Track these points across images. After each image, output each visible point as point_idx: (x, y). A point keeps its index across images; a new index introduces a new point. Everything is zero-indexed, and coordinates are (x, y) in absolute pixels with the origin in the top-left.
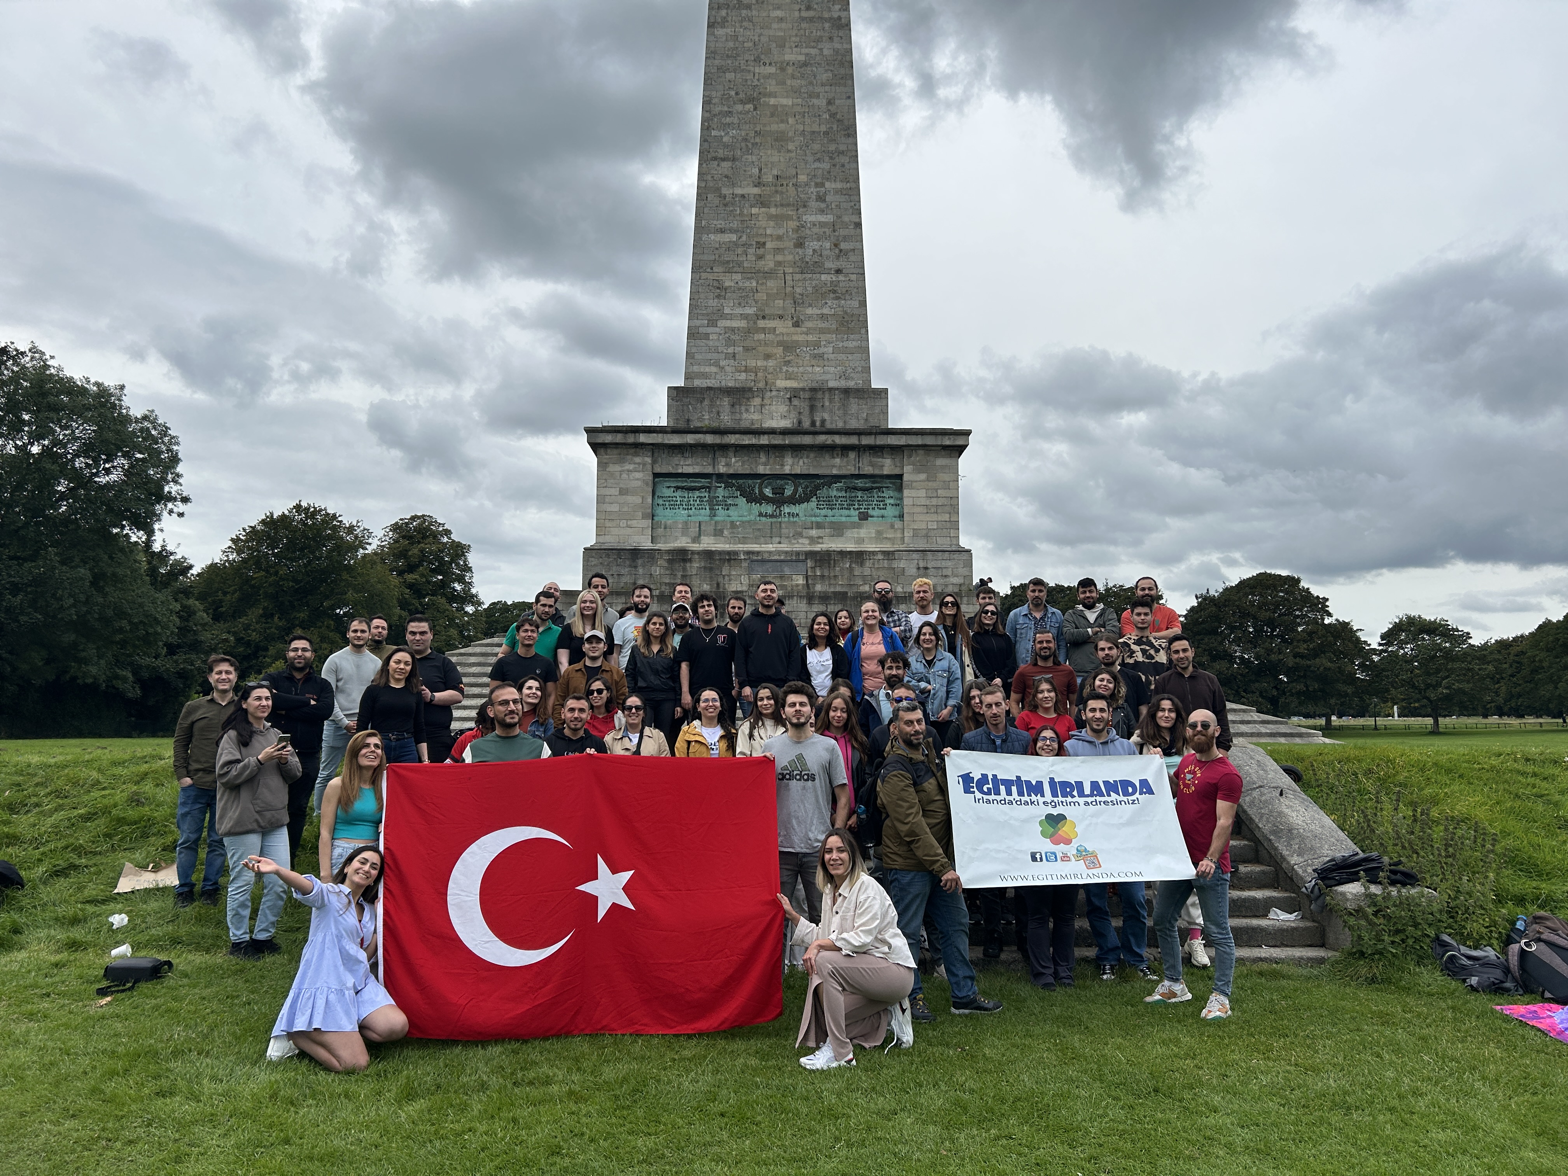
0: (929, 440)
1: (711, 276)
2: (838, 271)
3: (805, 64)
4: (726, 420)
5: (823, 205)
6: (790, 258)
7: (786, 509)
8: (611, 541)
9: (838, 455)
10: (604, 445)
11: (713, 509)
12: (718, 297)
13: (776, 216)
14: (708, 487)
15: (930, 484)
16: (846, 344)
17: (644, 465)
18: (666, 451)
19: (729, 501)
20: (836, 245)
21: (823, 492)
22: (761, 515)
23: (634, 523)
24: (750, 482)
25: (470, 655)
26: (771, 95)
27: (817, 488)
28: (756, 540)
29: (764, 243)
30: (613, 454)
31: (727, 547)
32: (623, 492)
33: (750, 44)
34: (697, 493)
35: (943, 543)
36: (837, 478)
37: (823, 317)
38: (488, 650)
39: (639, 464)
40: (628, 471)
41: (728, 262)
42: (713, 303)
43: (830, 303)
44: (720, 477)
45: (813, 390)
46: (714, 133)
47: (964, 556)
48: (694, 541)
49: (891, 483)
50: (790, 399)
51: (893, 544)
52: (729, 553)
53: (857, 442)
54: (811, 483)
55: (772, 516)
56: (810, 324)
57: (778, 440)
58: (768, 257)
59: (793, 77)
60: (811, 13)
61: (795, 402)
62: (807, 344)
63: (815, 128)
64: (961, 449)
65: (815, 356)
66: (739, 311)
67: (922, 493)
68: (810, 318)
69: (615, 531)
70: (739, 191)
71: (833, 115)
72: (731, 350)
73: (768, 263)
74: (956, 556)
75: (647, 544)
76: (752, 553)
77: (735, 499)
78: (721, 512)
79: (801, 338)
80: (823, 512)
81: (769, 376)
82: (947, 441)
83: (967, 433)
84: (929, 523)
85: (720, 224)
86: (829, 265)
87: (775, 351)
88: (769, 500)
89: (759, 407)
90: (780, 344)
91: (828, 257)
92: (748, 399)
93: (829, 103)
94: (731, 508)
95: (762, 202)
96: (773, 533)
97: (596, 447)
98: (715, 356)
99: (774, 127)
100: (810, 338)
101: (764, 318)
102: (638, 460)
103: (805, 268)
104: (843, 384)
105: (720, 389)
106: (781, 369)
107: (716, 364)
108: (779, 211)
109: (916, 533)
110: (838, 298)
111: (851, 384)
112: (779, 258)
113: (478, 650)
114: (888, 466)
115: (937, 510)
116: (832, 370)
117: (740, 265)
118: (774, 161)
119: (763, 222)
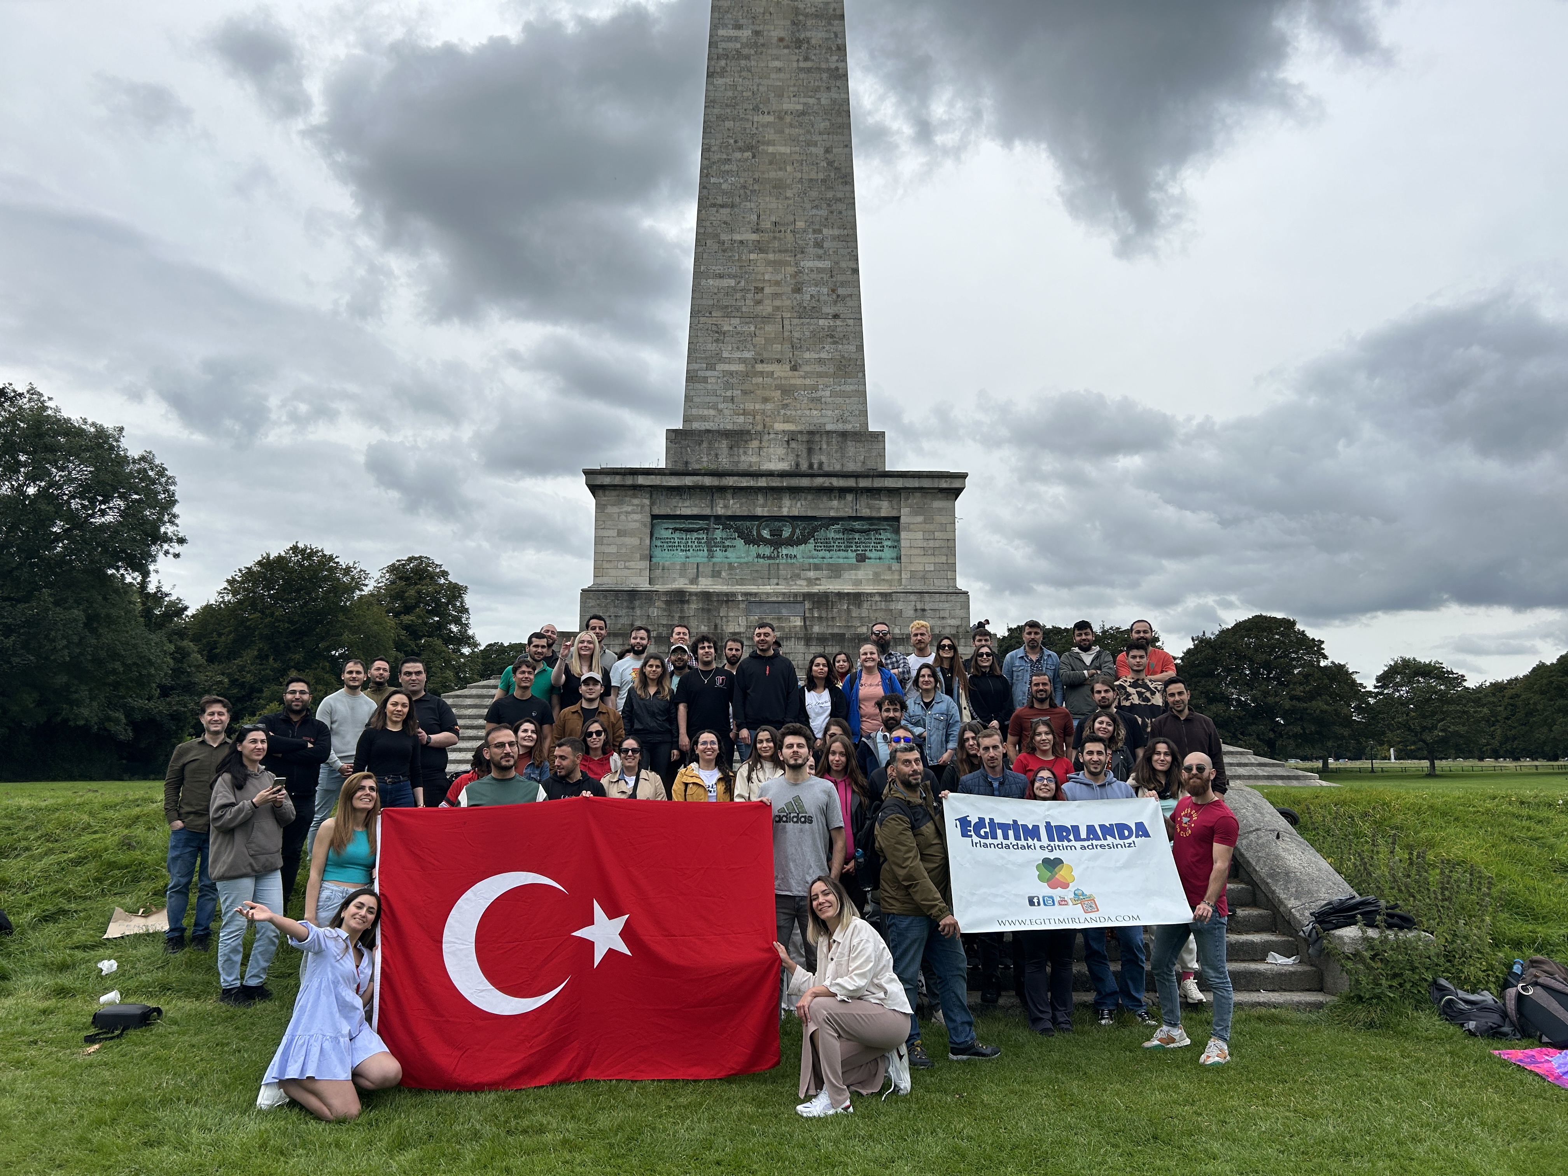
0: (926, 483)
1: (710, 321)
2: (836, 316)
3: (803, 113)
4: (724, 462)
5: (821, 252)
6: (788, 302)
7: (784, 551)
8: (609, 582)
9: (835, 497)
10: (603, 487)
11: (711, 551)
12: (717, 341)
13: (774, 262)
14: (706, 529)
15: (927, 526)
16: (843, 388)
17: (643, 506)
18: (664, 493)
19: (727, 543)
20: (833, 291)
21: (821, 534)
22: (758, 556)
23: (631, 564)
24: (748, 523)
25: (466, 697)
26: (769, 143)
27: (815, 530)
28: (754, 582)
29: (763, 289)
30: (611, 496)
31: (725, 588)
32: (621, 533)
33: (750, 94)
34: (695, 535)
35: (940, 585)
36: (835, 520)
37: (820, 361)
38: (484, 691)
39: (637, 505)
40: (627, 512)
41: (727, 307)
42: (712, 347)
43: (827, 347)
44: (718, 518)
45: (811, 433)
46: (713, 180)
47: (962, 598)
48: (691, 583)
49: (888, 525)
50: (788, 442)
51: (891, 586)
52: (727, 594)
53: (854, 485)
54: (808, 525)
55: (770, 558)
56: (807, 368)
57: (776, 483)
58: (766, 302)
59: (791, 125)
60: (809, 64)
61: (793, 444)
62: (805, 387)
63: (813, 175)
64: (957, 492)
65: (812, 400)
66: (737, 355)
67: (920, 535)
68: (807, 362)
69: (613, 572)
70: (738, 237)
71: (830, 163)
72: (729, 393)
73: (767, 308)
74: (953, 597)
75: (645, 586)
76: (750, 594)
77: (733, 541)
78: (719, 553)
79: (799, 382)
80: (821, 554)
81: (767, 419)
82: (944, 484)
83: (964, 476)
84: (927, 565)
85: (718, 269)
86: (826, 310)
87: (773, 394)
88: (766, 542)
89: (757, 450)
90: (778, 387)
91: (825, 303)
92: (746, 442)
93: (827, 151)
94: (729, 549)
95: (760, 248)
96: (770, 575)
97: (594, 489)
98: (713, 399)
99: (772, 175)
100: (808, 382)
101: (762, 361)
102: (636, 501)
103: (804, 312)
104: (840, 427)
105: (718, 432)
106: (779, 412)
107: (715, 407)
108: (778, 257)
109: (913, 575)
110: (835, 343)
111: (848, 427)
112: (777, 303)
113: (474, 692)
114: (885, 508)
115: (934, 552)
116: (829, 413)
117: (738, 309)
118: (772, 208)
119: (762, 268)
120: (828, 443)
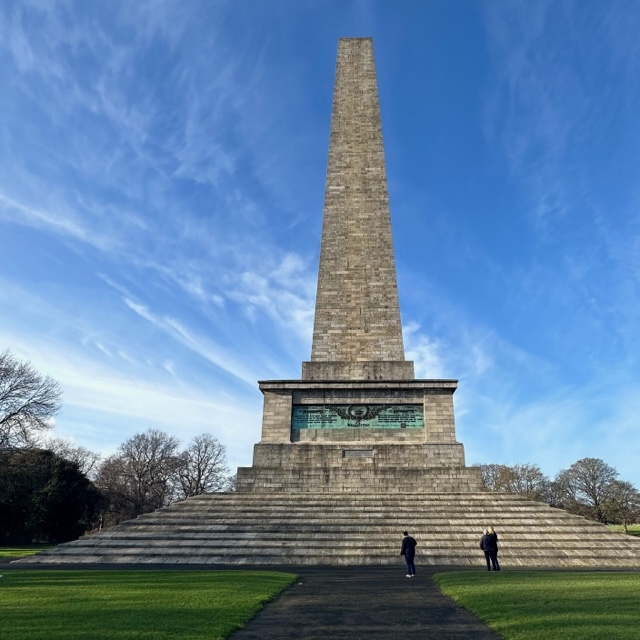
0: (436, 385)
1: (325, 311)
2: (386, 307)
3: (369, 219)
4: (331, 377)
5: (379, 278)
6: (363, 301)
7: (362, 422)
8: (269, 440)
9: (389, 394)
10: (268, 390)
11: (323, 423)
12: (328, 320)
13: (356, 283)
14: (321, 411)
15: (438, 408)
16: (391, 340)
17: (288, 399)
18: (299, 393)
19: (333, 418)
21: (382, 413)
22: (349, 425)
23: (282, 430)
24: (343, 408)
26: (353, 232)
27: (379, 410)
28: (347, 439)
29: (351, 295)
30: (271, 395)
31: (329, 443)
32: (277, 414)
33: (344, 212)
34: (315, 414)
35: (446, 440)
36: (389, 405)
37: (379, 328)
39: (286, 399)
40: (280, 403)
41: (333, 304)
42: (326, 323)
43: (383, 322)
44: (327, 405)
45: (375, 362)
47: (460, 447)
48: (314, 439)
49: (417, 408)
50: (364, 367)
51: (420, 441)
52: (331, 446)
53: (398, 387)
54: (375, 408)
55: (355, 426)
56: (373, 331)
57: (357, 386)
58: (353, 301)
59: (363, 224)
60: (371, 199)
61: (366, 368)
62: (372, 340)
63: (374, 245)
64: (453, 390)
65: (376, 346)
66: (338, 326)
67: (434, 413)
68: (373, 328)
69: (271, 435)
70: (338, 273)
71: (382, 240)
72: (334, 344)
73: (353, 304)
74: (455, 447)
75: (288, 441)
76: (344, 446)
77: (335, 417)
78: (327, 424)
79: (369, 338)
80: (382, 424)
81: (353, 357)
82: (446, 386)
83: (456, 382)
84: (439, 429)
85: (329, 287)
86: (382, 304)
87: (356, 344)
88: (354, 418)
89: (348, 371)
90: (358, 341)
91: (381, 301)
92: (342, 367)
93: (380, 234)
94: (333, 422)
95: (349, 277)
96: (357, 435)
97: (263, 390)
98: (327, 347)
99: (354, 245)
100: (373, 338)
101: (350, 329)
102: (284, 397)
103: (371, 306)
104: (391, 359)
105: (328, 362)
106: (359, 353)
107: (327, 351)
108: (357, 281)
109: (432, 435)
110: (386, 319)
111: (395, 359)
112: (358, 301)
114: (416, 400)
115: (442, 422)
116: (385, 353)
117: (338, 305)
118: (355, 259)
119: (350, 286)
120: (384, 367)
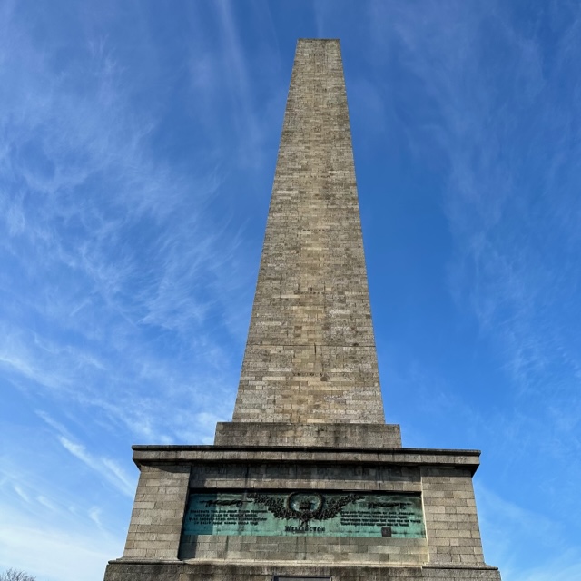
0: (443, 459)
1: (260, 348)
2: (355, 345)
3: (331, 230)
4: (263, 443)
5: (344, 305)
6: (319, 336)
7: (312, 524)
8: (138, 554)
9: (359, 472)
10: (148, 462)
11: (242, 523)
12: (265, 361)
13: (310, 311)
14: (239, 502)
15: (448, 501)
16: (363, 393)
17: (182, 480)
18: (204, 468)
19: (259, 516)
20: (353, 329)
21: (348, 507)
22: (288, 529)
23: (164, 537)
24: (279, 496)
26: (308, 245)
27: (343, 503)
28: (283, 556)
29: (301, 327)
30: (154, 471)
31: (250, 562)
33: (296, 221)
34: (228, 508)
35: (466, 561)
36: (360, 494)
37: (344, 374)
39: (177, 479)
40: (167, 486)
41: (274, 339)
42: (260, 365)
43: (350, 365)
44: (251, 491)
45: (337, 425)
46: (269, 265)
47: (492, 575)
48: (220, 556)
49: (410, 500)
50: (318, 432)
51: (418, 562)
52: (253, 568)
53: (377, 460)
54: (336, 498)
55: (298, 531)
56: (334, 379)
57: (304, 457)
58: (304, 335)
59: (322, 236)
60: (334, 207)
61: (322, 434)
62: (332, 393)
63: (338, 262)
64: (471, 470)
65: (339, 402)
66: (280, 370)
67: (442, 509)
68: (335, 374)
69: (145, 545)
70: (284, 297)
71: (349, 256)
72: (272, 397)
73: (304, 339)
74: (483, 573)
75: (171, 556)
76: (276, 568)
77: (264, 514)
78: (249, 527)
79: (327, 389)
80: (348, 528)
81: (302, 416)
83: (477, 454)
84: (452, 540)
85: (268, 315)
86: (348, 340)
87: (307, 398)
88: (297, 516)
89: (292, 439)
90: (311, 393)
91: (348, 336)
92: (283, 432)
93: (347, 249)
94: (260, 522)
95: (300, 303)
96: (301, 548)
97: (140, 463)
98: (259, 401)
99: (309, 262)
100: (334, 389)
101: (299, 375)
102: (176, 475)
103: (331, 342)
104: (363, 422)
105: (260, 424)
106: (312, 411)
107: (260, 407)
108: (312, 308)
109: (439, 551)
110: (355, 362)
111: (369, 422)
112: (312, 336)
114: (407, 486)
115: (458, 526)
116: (352, 412)
117: (282, 340)
118: (309, 280)
119: (301, 314)
120: (352, 434)
